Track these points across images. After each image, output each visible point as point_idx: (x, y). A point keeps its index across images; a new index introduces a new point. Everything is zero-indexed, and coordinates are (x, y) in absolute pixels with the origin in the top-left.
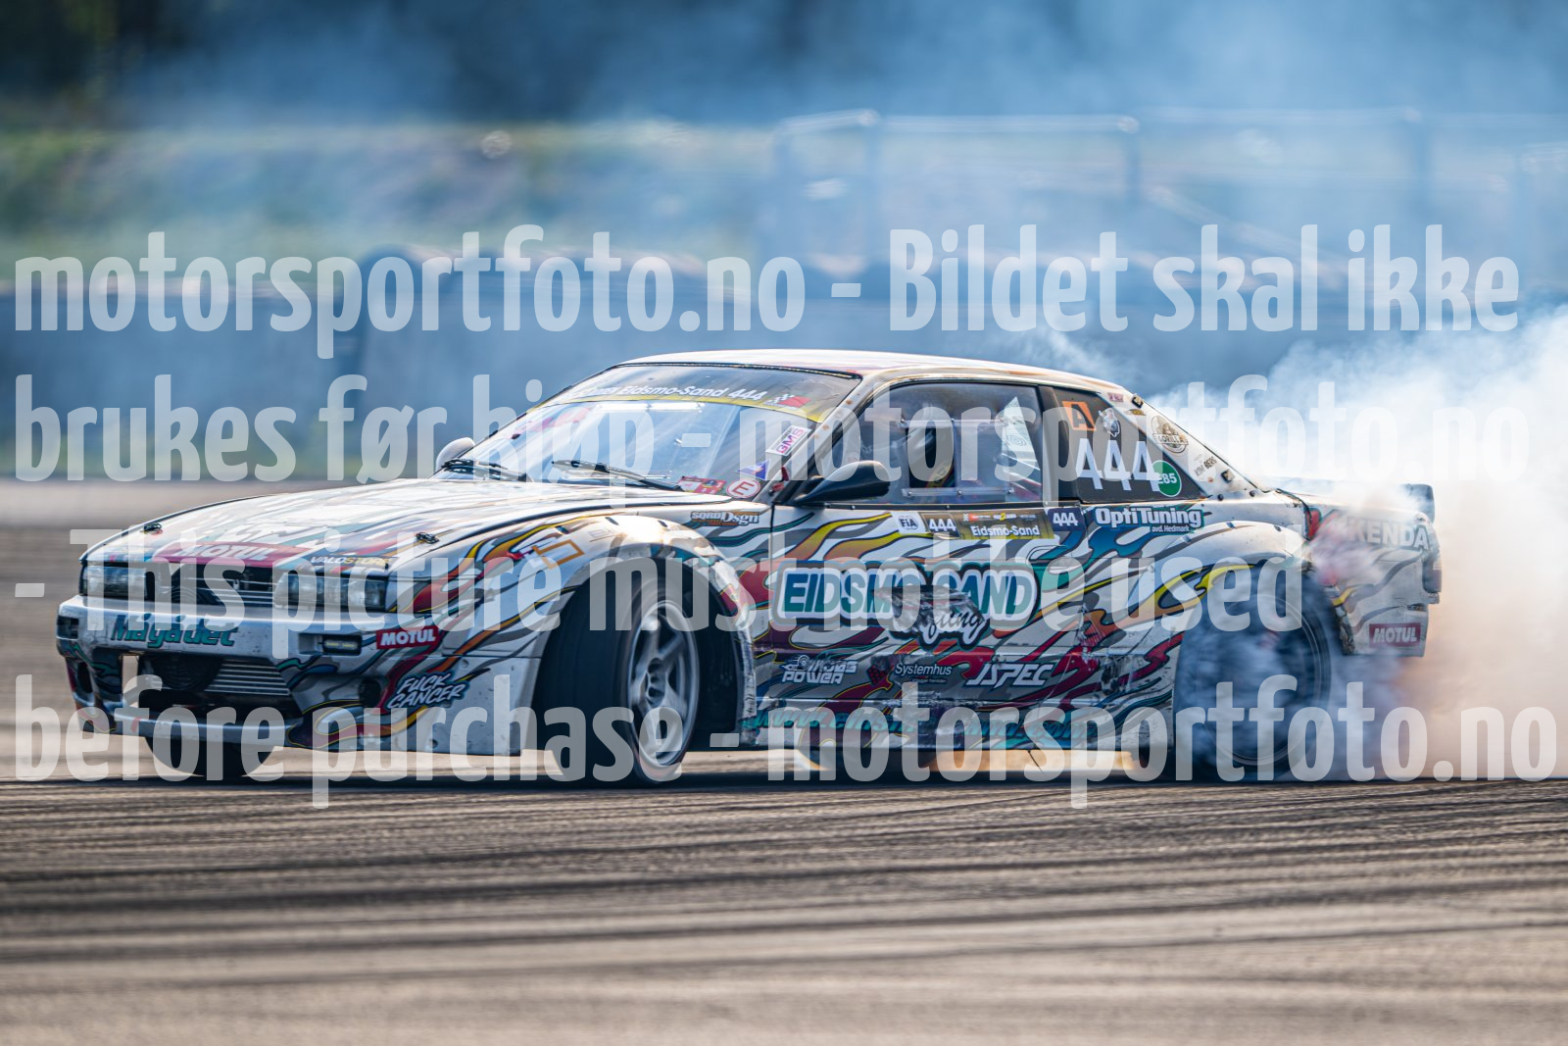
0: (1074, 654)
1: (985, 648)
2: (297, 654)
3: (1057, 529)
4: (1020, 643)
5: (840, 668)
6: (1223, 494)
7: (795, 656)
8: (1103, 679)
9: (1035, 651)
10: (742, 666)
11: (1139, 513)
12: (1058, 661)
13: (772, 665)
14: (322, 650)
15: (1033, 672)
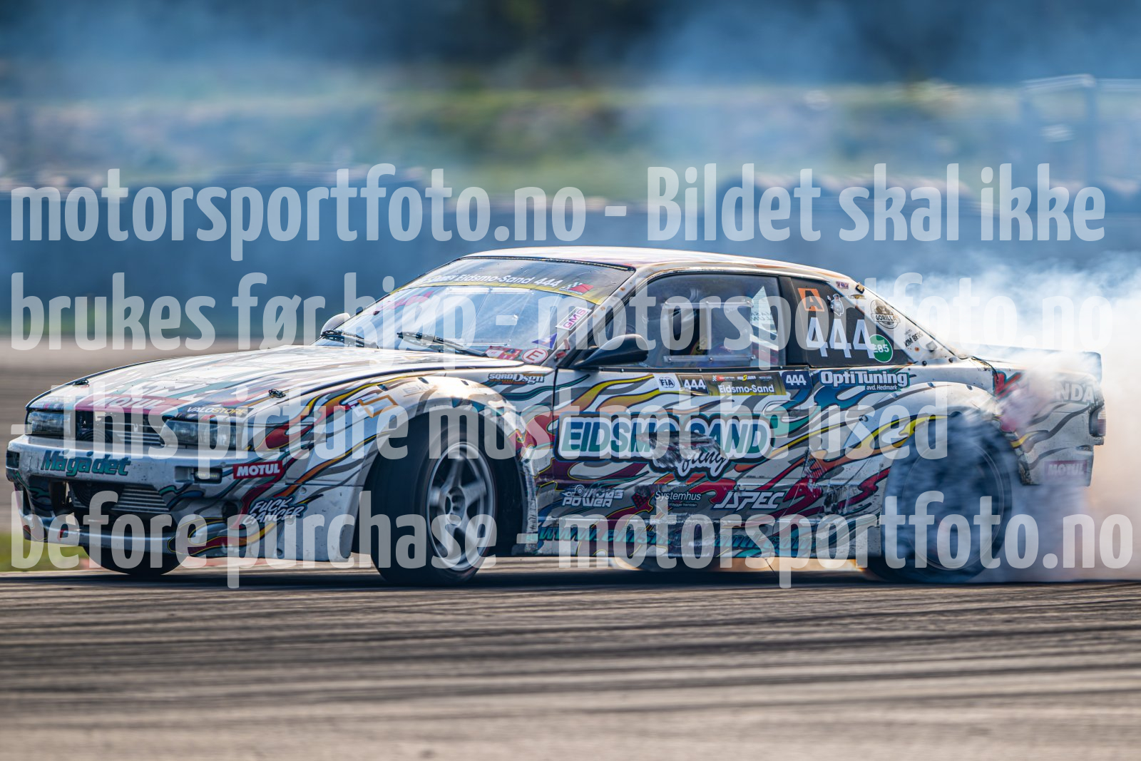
0: (802, 484)
1: (728, 480)
2: (174, 482)
3: (788, 387)
4: (757, 475)
5: (609, 495)
6: (926, 360)
7: (572, 485)
8: (825, 504)
9: (769, 482)
10: (526, 494)
11: (856, 376)
12: (788, 490)
13: (553, 492)
14: (194, 480)
15: (768, 498)
